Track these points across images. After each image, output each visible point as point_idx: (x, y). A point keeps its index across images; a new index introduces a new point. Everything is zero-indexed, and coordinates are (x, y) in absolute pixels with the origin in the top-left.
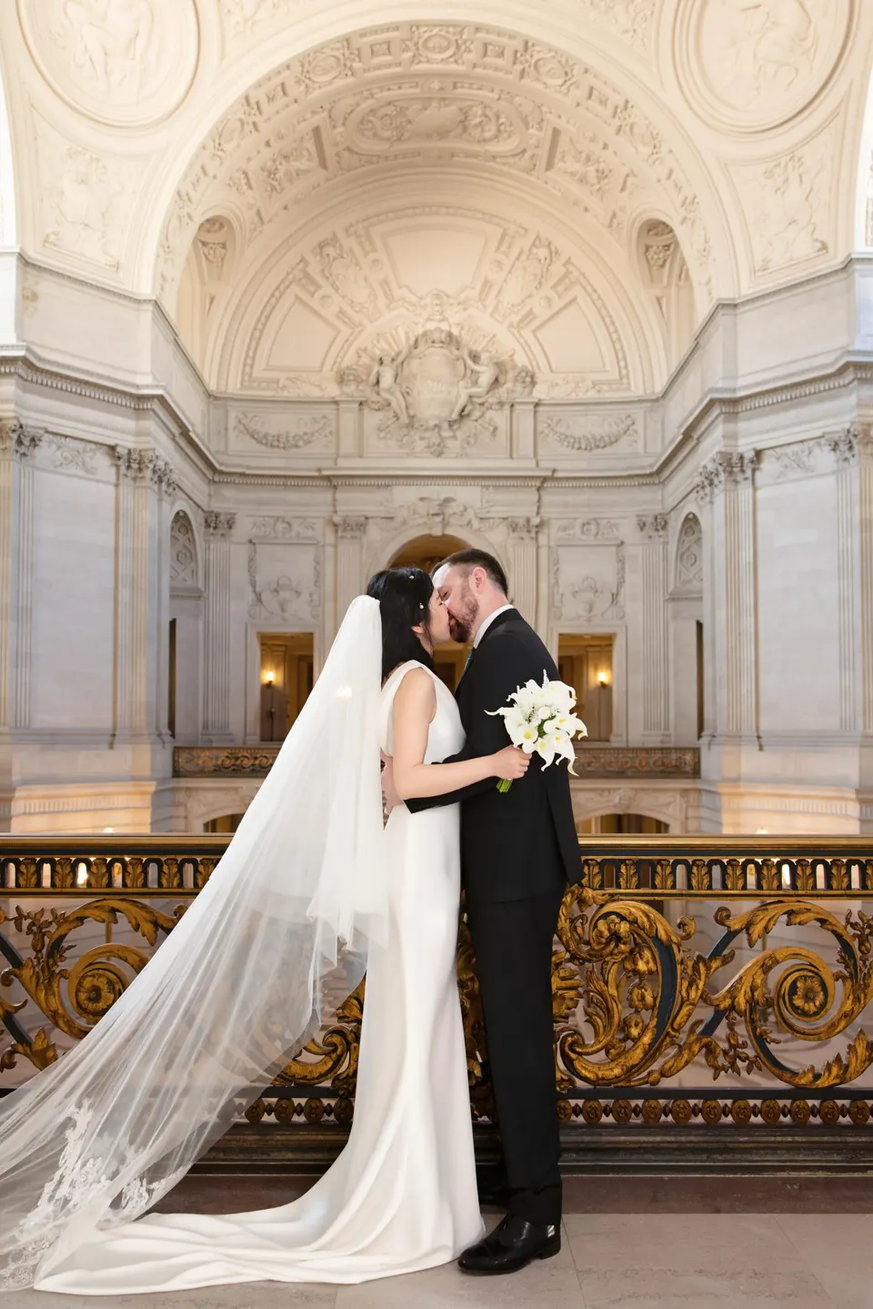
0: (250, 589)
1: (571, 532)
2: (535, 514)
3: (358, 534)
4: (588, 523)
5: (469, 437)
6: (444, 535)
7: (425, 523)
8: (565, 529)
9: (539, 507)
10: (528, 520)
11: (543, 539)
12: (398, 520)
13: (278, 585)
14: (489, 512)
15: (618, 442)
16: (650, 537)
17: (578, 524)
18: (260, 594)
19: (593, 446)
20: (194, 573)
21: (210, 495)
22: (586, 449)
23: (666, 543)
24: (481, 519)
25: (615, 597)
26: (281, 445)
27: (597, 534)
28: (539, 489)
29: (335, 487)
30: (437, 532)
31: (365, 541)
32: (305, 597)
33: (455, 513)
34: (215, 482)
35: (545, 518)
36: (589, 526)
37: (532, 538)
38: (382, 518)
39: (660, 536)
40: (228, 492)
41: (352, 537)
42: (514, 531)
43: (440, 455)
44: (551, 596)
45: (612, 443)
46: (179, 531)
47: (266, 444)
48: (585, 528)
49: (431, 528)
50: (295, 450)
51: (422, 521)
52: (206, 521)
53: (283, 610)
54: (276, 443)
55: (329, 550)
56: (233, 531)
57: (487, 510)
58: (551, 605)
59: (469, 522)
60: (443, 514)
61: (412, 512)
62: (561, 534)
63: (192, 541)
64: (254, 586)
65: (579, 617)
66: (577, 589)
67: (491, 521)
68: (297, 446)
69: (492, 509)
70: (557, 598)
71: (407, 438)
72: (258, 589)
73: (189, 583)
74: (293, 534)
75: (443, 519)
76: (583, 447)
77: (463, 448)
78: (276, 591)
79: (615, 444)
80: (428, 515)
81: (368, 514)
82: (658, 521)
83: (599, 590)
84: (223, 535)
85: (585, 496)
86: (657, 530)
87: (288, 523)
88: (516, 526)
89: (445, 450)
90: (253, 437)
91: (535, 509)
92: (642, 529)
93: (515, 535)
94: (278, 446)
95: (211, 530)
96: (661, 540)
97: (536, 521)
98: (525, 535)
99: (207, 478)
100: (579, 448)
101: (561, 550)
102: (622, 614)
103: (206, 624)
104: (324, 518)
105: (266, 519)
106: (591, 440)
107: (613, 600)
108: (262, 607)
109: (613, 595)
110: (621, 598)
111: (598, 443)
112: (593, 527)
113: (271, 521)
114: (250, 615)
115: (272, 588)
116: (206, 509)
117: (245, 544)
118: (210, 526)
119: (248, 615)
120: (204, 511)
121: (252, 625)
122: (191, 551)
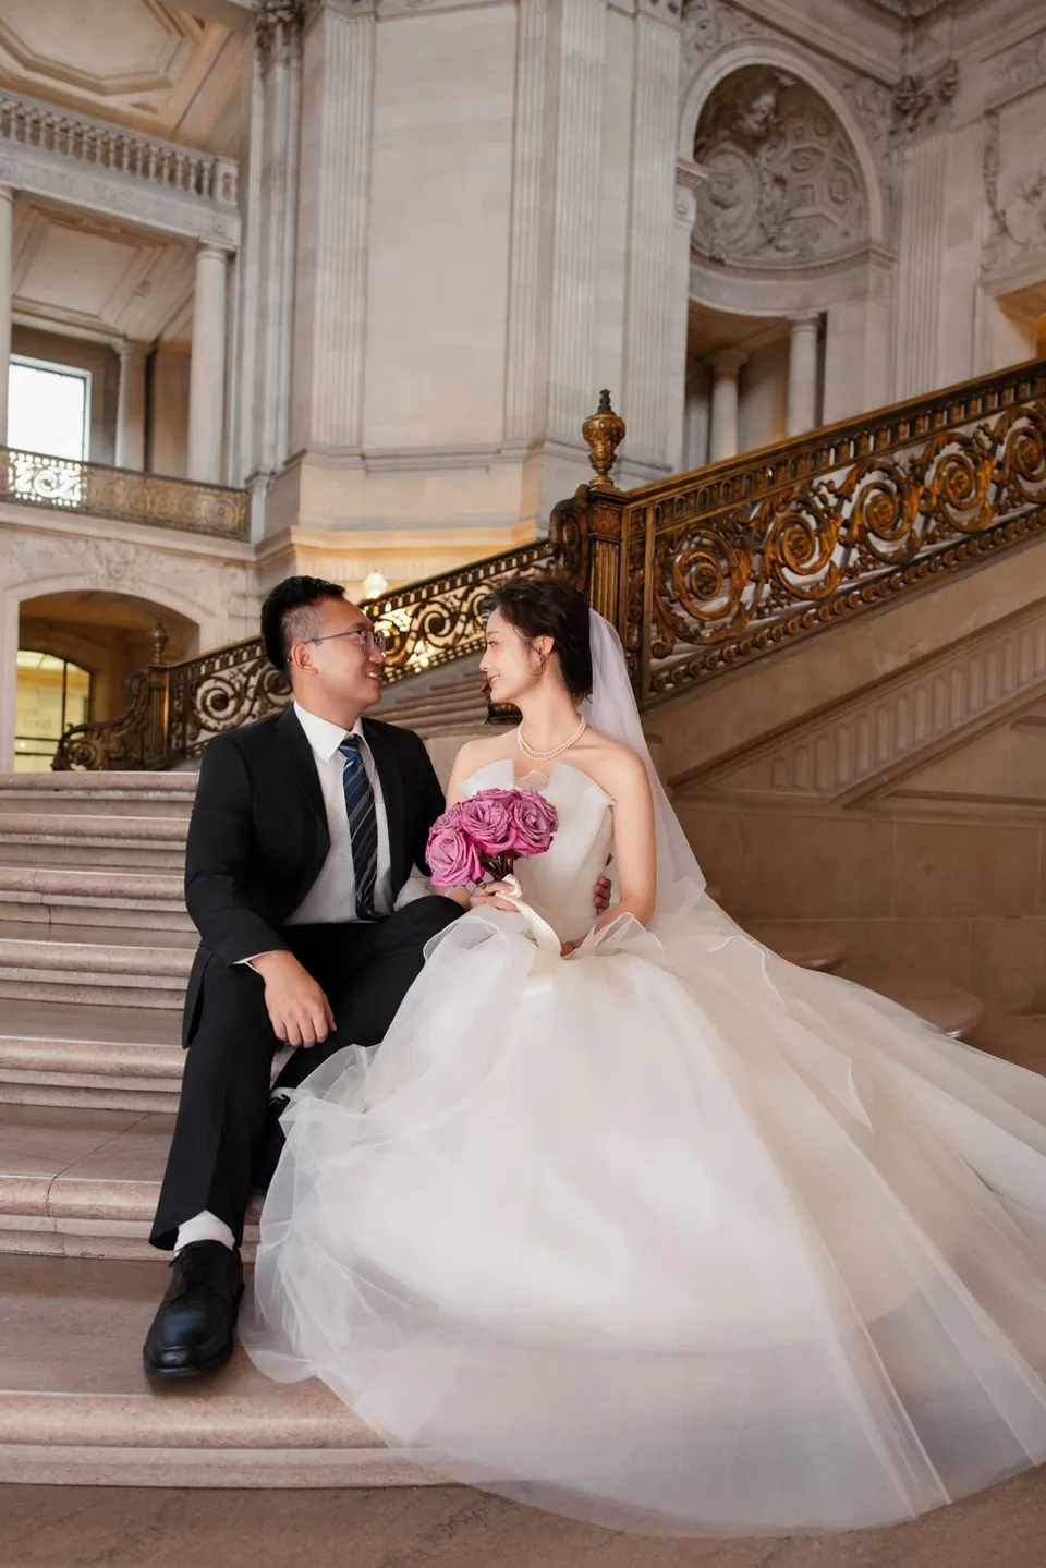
0: (987, 211)
13: (1040, 178)
18: (1004, 214)
20: (863, 212)
21: (904, 50)
34: (915, 21)
40: (942, 28)
46: (816, 132)
52: (896, 108)
56: (955, 105)
63: (846, 146)
64: (993, 203)
72: (999, 207)
73: (855, 237)
78: (1036, 192)
84: (932, 120)
95: (909, 120)
99: (898, 17)
105: (1021, 45)
108: (1008, 240)
113: (1030, 45)
114: (982, 267)
115: (1028, 189)
116: (894, 79)
117: (978, 121)
118: (906, 112)
119: (979, 270)
120: (889, 87)
121: (986, 285)
122: (850, 169)
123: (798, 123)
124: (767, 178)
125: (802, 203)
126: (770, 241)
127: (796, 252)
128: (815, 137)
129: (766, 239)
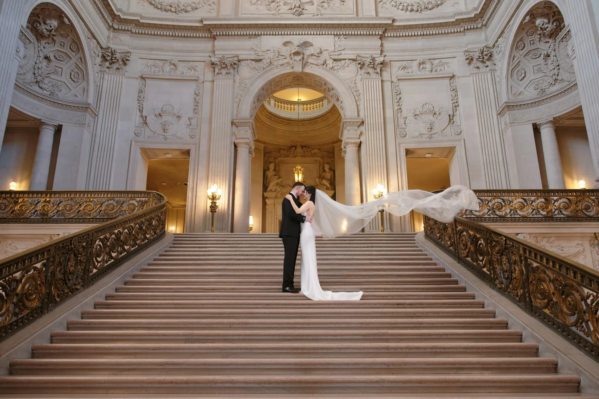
0: (138, 114)
1: (410, 70)
2: (379, 56)
3: (232, 71)
4: (423, 63)
5: (323, 2)
6: (302, 73)
7: (288, 63)
8: (404, 68)
9: (382, 51)
10: (373, 59)
11: (386, 75)
12: (266, 61)
13: (162, 111)
14: (341, 54)
15: (443, 5)
16: (478, 68)
17: (415, 64)
18: (146, 117)
19: (423, 7)
20: (85, 91)
21: (108, 37)
22: (417, 11)
23: (493, 71)
24: (335, 60)
25: (451, 118)
26: (173, 10)
27: (431, 71)
28: (381, 38)
29: (214, 38)
30: (298, 69)
31: (237, 78)
32: (184, 120)
33: (312, 55)
34: (114, 29)
35: (387, 59)
36: (424, 65)
37: (377, 73)
38: (252, 60)
39: (487, 66)
40: (125, 38)
41: (227, 73)
42: (361, 68)
43: (300, 14)
44: (396, 120)
45: (438, 6)
46: (70, 48)
47: (161, 9)
48: (421, 67)
49: (293, 68)
50: (185, 14)
51: (286, 61)
52: (103, 57)
53: (164, 130)
54: (169, 8)
55: (208, 85)
56: (127, 68)
57: (339, 53)
58: (396, 126)
59: (325, 63)
60: (303, 54)
61: (277, 55)
62: (401, 73)
63: (83, 60)
64: (141, 111)
65: (421, 135)
66: (418, 113)
67: (343, 62)
68: (186, 11)
69: (343, 52)
70: (401, 121)
71: (274, 3)
72: (144, 114)
73: (79, 99)
74: (178, 72)
75: (303, 58)
76: (415, 8)
77: (318, 9)
78: (160, 115)
79: (440, 6)
80: (290, 55)
81: (241, 57)
82: (485, 53)
83: (438, 113)
84: (118, 69)
85: (420, 43)
86: (484, 62)
87: (174, 65)
88: (363, 64)
89: (304, 11)
90: (151, 3)
91: (379, 52)
92: (469, 63)
93: (363, 71)
94: (171, 11)
95: (107, 64)
96: (488, 69)
97: (380, 59)
98: (371, 71)
99: (108, 24)
100: (412, 10)
101: (402, 84)
102: (460, 131)
103: (93, 136)
104: (205, 61)
105: (156, 61)
106: (421, 3)
107: (450, 121)
108: (147, 127)
109: (449, 115)
110: (456, 119)
111: (427, 5)
112: (428, 66)
113: (160, 63)
114: (135, 134)
115: (157, 113)
116: (104, 46)
117: (137, 79)
118: (107, 60)
119: (133, 134)
120: (101, 48)
121: (136, 142)
122: (83, 71)
123: (64, 40)
124: (41, 55)
125: (55, 72)
126: (37, 82)
127: (49, 93)
128: (69, 49)
129: (35, 80)
